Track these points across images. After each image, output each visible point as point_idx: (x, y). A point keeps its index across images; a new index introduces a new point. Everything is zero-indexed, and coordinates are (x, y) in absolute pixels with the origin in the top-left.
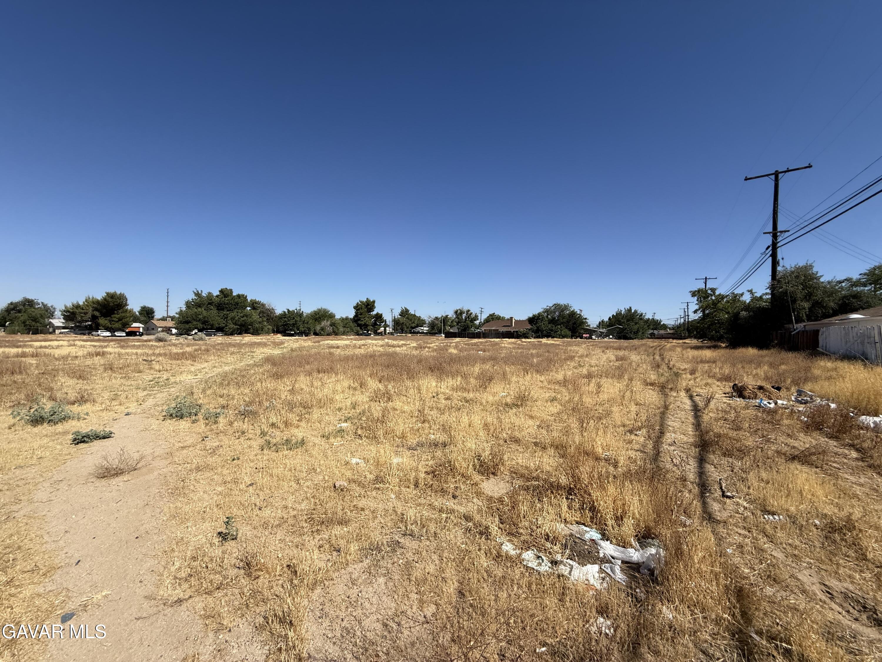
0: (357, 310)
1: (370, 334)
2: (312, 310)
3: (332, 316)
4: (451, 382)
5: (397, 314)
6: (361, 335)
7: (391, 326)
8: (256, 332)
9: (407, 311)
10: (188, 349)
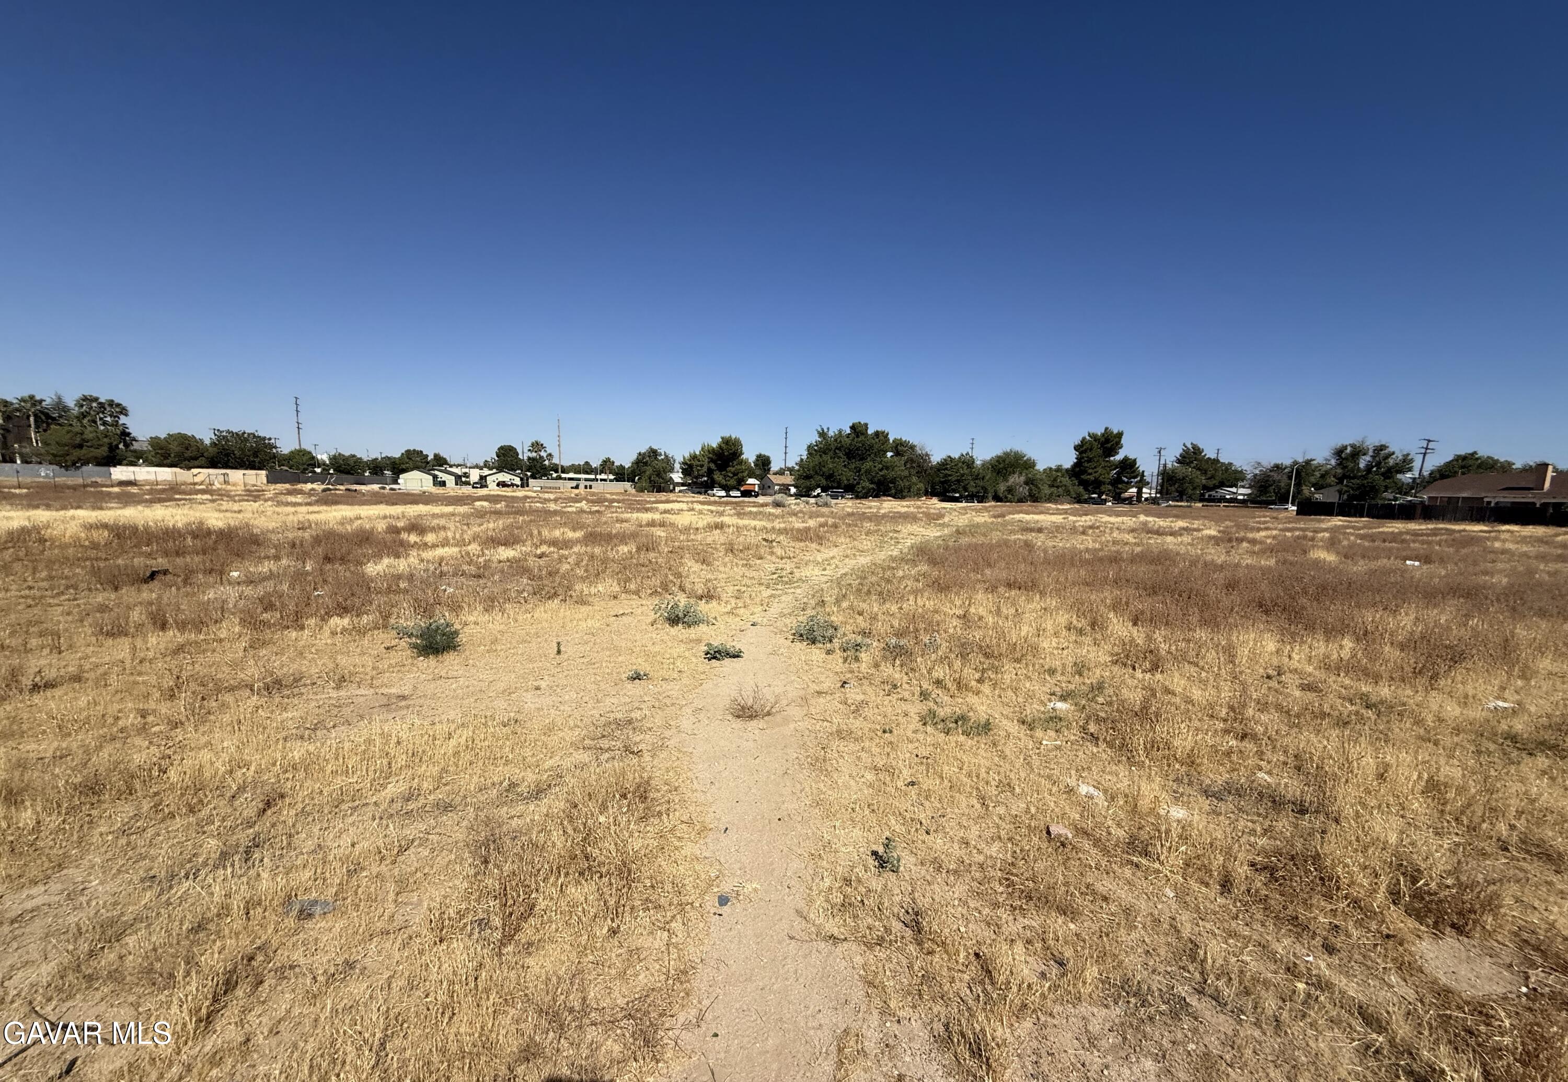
0: (1080, 453)
1: (1105, 501)
2: (994, 455)
3: (1030, 465)
4: (1321, 647)
5: (1171, 457)
6: (1086, 502)
7: (1154, 485)
8: (899, 495)
9: (1197, 451)
10: (812, 523)
